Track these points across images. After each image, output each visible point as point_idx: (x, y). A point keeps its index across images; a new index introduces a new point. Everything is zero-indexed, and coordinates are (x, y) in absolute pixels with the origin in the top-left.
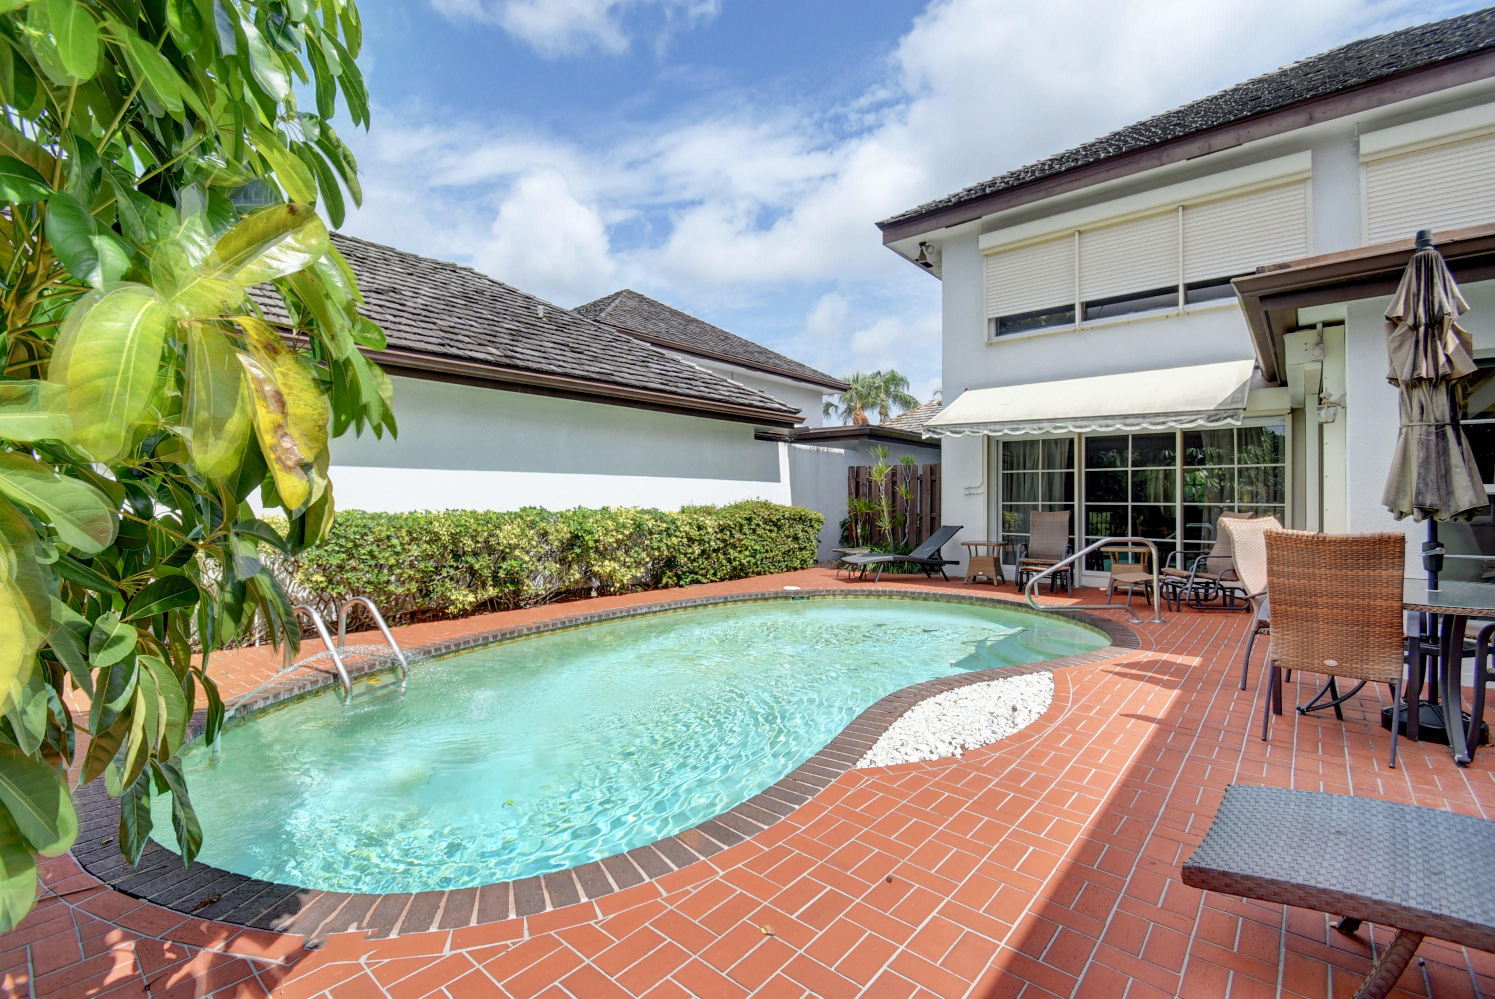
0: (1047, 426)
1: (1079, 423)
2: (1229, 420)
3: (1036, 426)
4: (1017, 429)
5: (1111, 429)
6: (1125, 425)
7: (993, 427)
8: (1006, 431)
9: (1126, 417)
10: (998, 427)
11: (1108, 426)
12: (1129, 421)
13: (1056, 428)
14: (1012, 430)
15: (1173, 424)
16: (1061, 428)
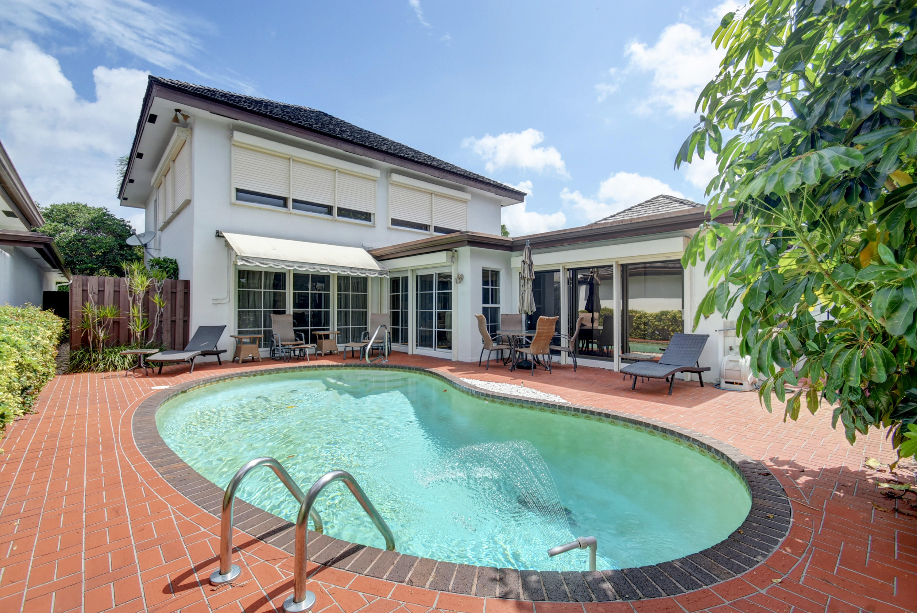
0: (318, 268)
1: (332, 268)
2: (385, 275)
3: (312, 267)
4: (302, 267)
5: (345, 273)
6: (351, 272)
7: (288, 264)
8: (295, 267)
9: (351, 268)
10: (291, 264)
11: (344, 272)
12: (353, 270)
13: (322, 269)
14: (299, 267)
15: (368, 274)
16: (324, 269)
